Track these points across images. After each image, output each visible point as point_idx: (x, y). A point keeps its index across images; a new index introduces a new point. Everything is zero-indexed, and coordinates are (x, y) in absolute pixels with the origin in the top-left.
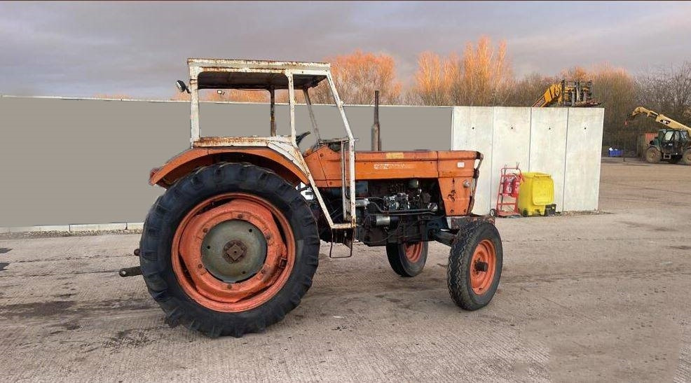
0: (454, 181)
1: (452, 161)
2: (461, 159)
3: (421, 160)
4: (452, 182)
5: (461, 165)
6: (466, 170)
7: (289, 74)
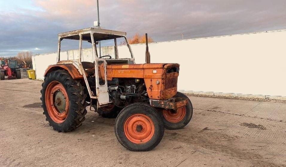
0: (151, 80)
1: (150, 70)
2: (155, 69)
3: (136, 69)
4: (150, 81)
5: (155, 71)
6: (157, 75)
7: (80, 35)
